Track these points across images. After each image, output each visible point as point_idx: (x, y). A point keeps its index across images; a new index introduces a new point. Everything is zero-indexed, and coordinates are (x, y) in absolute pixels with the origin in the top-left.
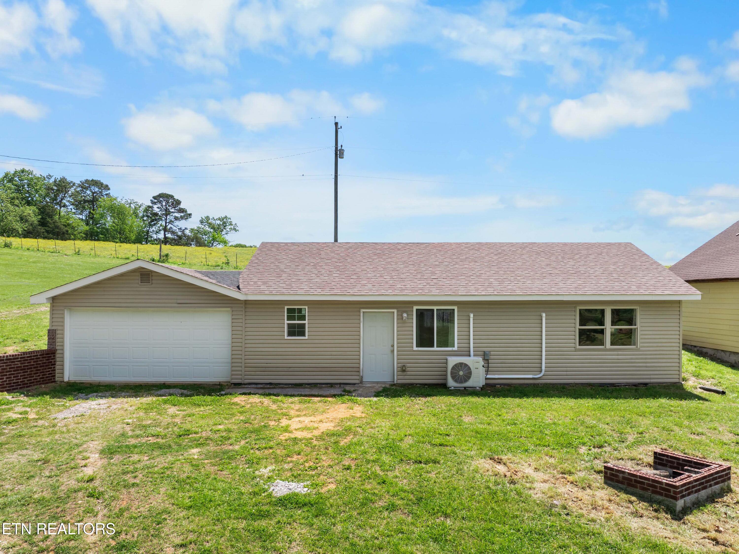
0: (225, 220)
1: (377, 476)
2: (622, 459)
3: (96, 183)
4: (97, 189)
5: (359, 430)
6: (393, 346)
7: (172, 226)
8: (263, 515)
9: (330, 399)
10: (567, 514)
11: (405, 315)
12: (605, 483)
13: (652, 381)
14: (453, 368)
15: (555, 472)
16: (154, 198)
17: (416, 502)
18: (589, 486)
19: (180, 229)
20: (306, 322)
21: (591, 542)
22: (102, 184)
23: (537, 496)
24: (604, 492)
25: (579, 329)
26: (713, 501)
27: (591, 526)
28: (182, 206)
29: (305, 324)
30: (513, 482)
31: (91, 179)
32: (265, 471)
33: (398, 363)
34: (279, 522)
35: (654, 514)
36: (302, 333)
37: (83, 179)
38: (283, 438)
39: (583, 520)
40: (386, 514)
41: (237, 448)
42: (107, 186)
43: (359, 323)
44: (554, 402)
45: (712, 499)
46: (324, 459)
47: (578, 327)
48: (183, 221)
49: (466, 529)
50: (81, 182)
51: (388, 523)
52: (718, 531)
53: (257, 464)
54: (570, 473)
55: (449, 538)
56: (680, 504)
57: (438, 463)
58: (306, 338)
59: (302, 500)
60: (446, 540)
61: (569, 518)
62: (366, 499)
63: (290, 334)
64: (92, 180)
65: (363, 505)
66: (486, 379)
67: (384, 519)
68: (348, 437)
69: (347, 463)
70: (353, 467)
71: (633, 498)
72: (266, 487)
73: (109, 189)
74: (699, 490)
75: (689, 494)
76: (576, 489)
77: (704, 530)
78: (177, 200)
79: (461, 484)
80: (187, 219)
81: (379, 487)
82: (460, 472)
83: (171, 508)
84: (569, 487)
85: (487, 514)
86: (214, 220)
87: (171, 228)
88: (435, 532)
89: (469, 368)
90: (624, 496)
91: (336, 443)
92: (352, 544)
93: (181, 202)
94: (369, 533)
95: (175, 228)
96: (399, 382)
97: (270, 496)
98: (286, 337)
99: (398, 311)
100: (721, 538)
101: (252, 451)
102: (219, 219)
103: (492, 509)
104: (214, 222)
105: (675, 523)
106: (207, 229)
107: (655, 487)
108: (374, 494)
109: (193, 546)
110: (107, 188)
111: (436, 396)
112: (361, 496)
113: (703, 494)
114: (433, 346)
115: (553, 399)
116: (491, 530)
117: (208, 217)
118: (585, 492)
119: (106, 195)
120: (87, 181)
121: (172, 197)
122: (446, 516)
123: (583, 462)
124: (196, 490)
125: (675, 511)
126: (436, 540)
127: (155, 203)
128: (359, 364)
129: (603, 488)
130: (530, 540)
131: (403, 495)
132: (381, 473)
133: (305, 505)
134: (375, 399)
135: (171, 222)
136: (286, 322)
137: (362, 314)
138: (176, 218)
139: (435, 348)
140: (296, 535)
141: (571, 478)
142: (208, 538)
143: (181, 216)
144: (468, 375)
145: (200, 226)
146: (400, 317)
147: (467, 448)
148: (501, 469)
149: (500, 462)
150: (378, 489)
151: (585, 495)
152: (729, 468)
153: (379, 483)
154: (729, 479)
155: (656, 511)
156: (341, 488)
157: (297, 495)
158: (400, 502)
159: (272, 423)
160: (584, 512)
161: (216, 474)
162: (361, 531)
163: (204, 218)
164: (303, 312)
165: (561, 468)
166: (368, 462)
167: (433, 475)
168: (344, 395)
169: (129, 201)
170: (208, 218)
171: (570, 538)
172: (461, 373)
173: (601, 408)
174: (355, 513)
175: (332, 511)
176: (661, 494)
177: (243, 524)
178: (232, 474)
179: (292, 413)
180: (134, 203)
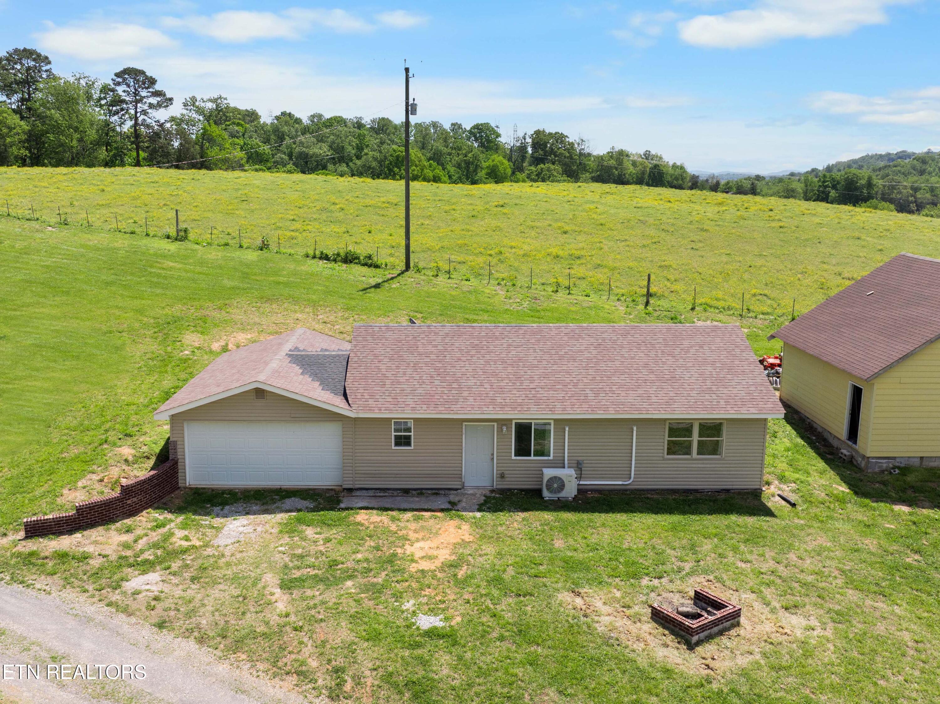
0: (219, 101)
1: (489, 609)
2: (672, 592)
3: (28, 53)
4: (32, 63)
5: (470, 558)
6: (493, 454)
7: (146, 118)
8: (418, 645)
9: (439, 514)
10: (618, 645)
11: (505, 429)
12: (652, 618)
13: (734, 487)
14: (548, 481)
15: (618, 606)
16: (117, 75)
17: (518, 633)
18: (640, 621)
19: (158, 121)
20: (412, 434)
21: (628, 667)
22: (39, 55)
23: (600, 629)
24: (650, 625)
25: (668, 441)
26: (722, 635)
27: (632, 655)
28: (158, 87)
29: (410, 436)
30: (585, 616)
31: (22, 48)
32: (409, 605)
33: (497, 471)
34: (430, 651)
35: (677, 645)
36: (408, 444)
37: (11, 49)
38: (414, 570)
39: (627, 651)
40: (498, 643)
41: (380, 580)
42: (47, 58)
43: (462, 435)
44: (636, 518)
45: (721, 633)
46: (449, 592)
47: (667, 438)
48: (162, 110)
49: (551, 656)
50: (8, 53)
51: (500, 651)
52: (713, 659)
53: (401, 598)
54: (629, 607)
55: (539, 663)
56: (695, 639)
57: (533, 596)
58: (412, 448)
59: (441, 632)
60: (537, 665)
61: (619, 648)
62: (484, 631)
63: (397, 444)
64: (25, 50)
65: (483, 636)
66: (579, 485)
67: (497, 647)
68: (463, 568)
69: (466, 597)
70: (471, 601)
71: (667, 632)
72: (413, 620)
73: (49, 63)
74: (712, 628)
75: (703, 632)
76: (630, 622)
77: (704, 658)
78: (151, 77)
79: (548, 617)
80: (167, 106)
81: (492, 620)
82: (548, 605)
83: (357, 640)
84: (625, 620)
85: (564, 644)
86: (204, 102)
87: (144, 120)
88: (530, 658)
89: (563, 482)
90: (661, 630)
91: (455, 575)
92: (479, 668)
93: (156, 81)
94: (489, 659)
95: (149, 121)
96: (499, 487)
97: (418, 628)
98: (393, 448)
99: (498, 425)
100: (712, 664)
101: (393, 585)
102: (210, 100)
103: (569, 640)
104: (203, 105)
105: (688, 651)
106: (194, 115)
107: (681, 626)
108: (489, 626)
109: (380, 669)
110: (47, 60)
111: (532, 510)
112: (480, 628)
113: (716, 629)
114: (530, 455)
115: (635, 514)
116: (566, 657)
117: (194, 97)
118: (636, 626)
119: (46, 71)
120: (16, 51)
121: (143, 73)
122: (538, 645)
123: (641, 595)
124: (366, 623)
125: (691, 643)
126: (531, 665)
127: (119, 84)
128: (461, 471)
129: (649, 622)
130: (591, 665)
131: (509, 627)
132: (492, 606)
133: (443, 637)
134: (478, 515)
135: (144, 112)
136: (393, 434)
137: (464, 427)
138: (151, 106)
139: (532, 458)
140: (443, 661)
141: (628, 612)
142: (389, 664)
143: (158, 102)
144: (562, 486)
145: (185, 112)
146: (500, 430)
147: (556, 580)
148: (579, 601)
149: (579, 594)
150: (492, 622)
151: (634, 629)
152: (740, 609)
153: (491, 616)
154: (740, 616)
155: (679, 643)
156: (465, 620)
157: (436, 628)
158: (507, 634)
159: (399, 551)
160: (630, 643)
161: (375, 609)
162: (484, 657)
163: (188, 99)
164: (409, 425)
165: (623, 602)
166: (482, 596)
167: (529, 608)
168: (451, 510)
169: (78, 76)
170: (194, 99)
171: (616, 664)
172: (555, 485)
173: (674, 528)
174: (478, 643)
175: (462, 642)
176: (684, 631)
177: (407, 653)
178: (386, 608)
179: (412, 536)
180: (85, 78)
